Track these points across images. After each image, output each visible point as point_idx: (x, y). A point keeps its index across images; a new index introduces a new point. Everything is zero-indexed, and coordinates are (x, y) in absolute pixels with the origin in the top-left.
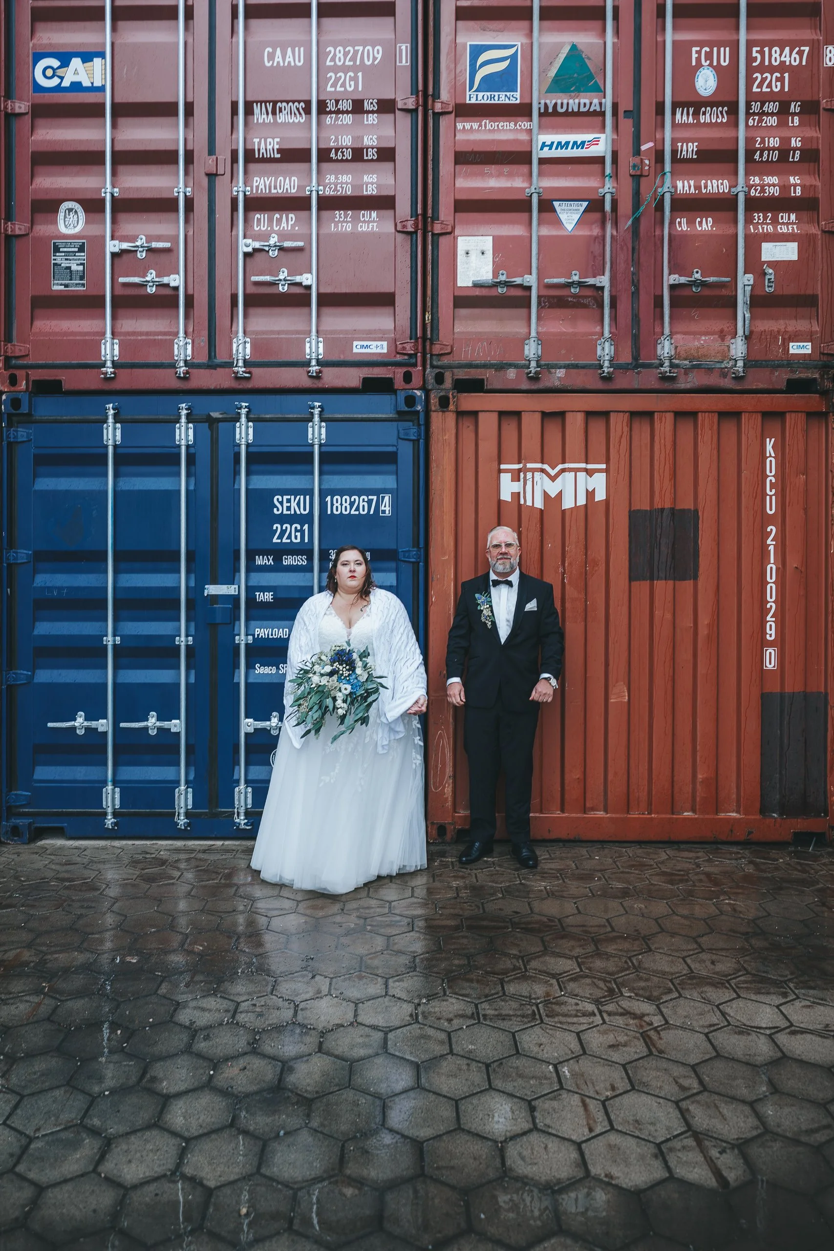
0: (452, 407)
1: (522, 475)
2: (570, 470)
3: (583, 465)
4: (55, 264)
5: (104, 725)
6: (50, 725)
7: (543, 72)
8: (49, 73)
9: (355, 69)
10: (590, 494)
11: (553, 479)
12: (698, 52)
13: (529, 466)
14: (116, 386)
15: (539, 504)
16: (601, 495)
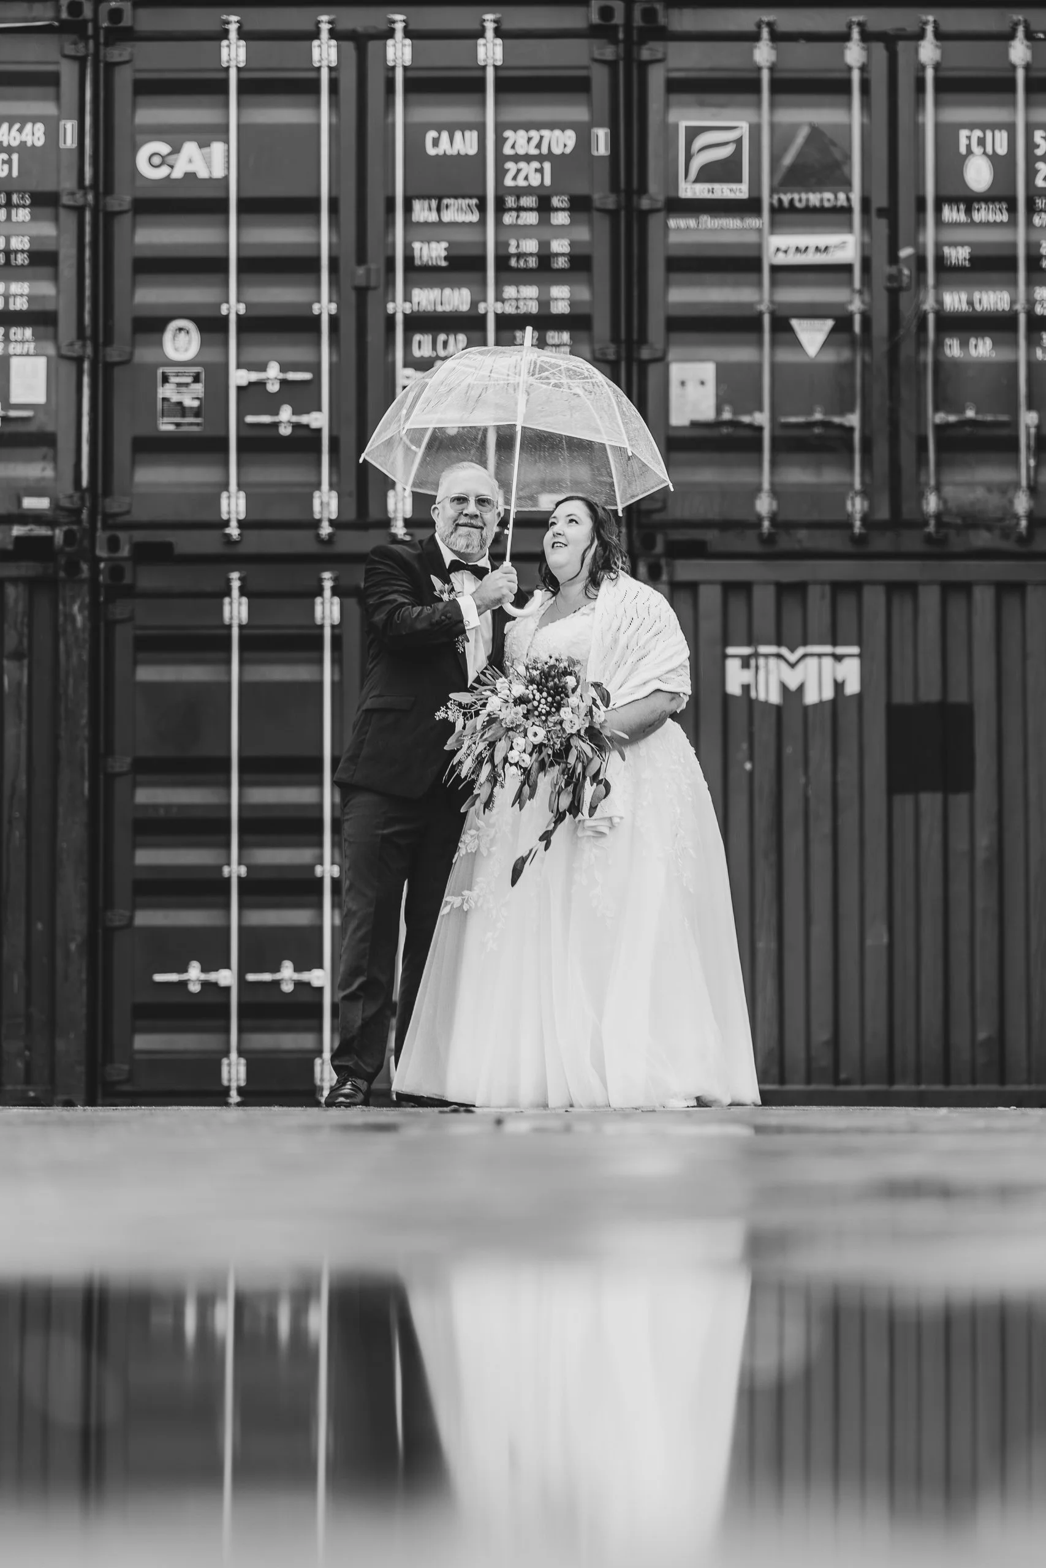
0: (665, 577)
1: (753, 662)
2: (812, 655)
3: (828, 649)
4: (164, 399)
5: (226, 977)
6: (159, 978)
7: (775, 160)
8: (156, 160)
9: (540, 158)
10: (839, 686)
11: (793, 666)
12: (969, 138)
13: (763, 649)
14: (242, 549)
15: (775, 698)
16: (853, 687)
